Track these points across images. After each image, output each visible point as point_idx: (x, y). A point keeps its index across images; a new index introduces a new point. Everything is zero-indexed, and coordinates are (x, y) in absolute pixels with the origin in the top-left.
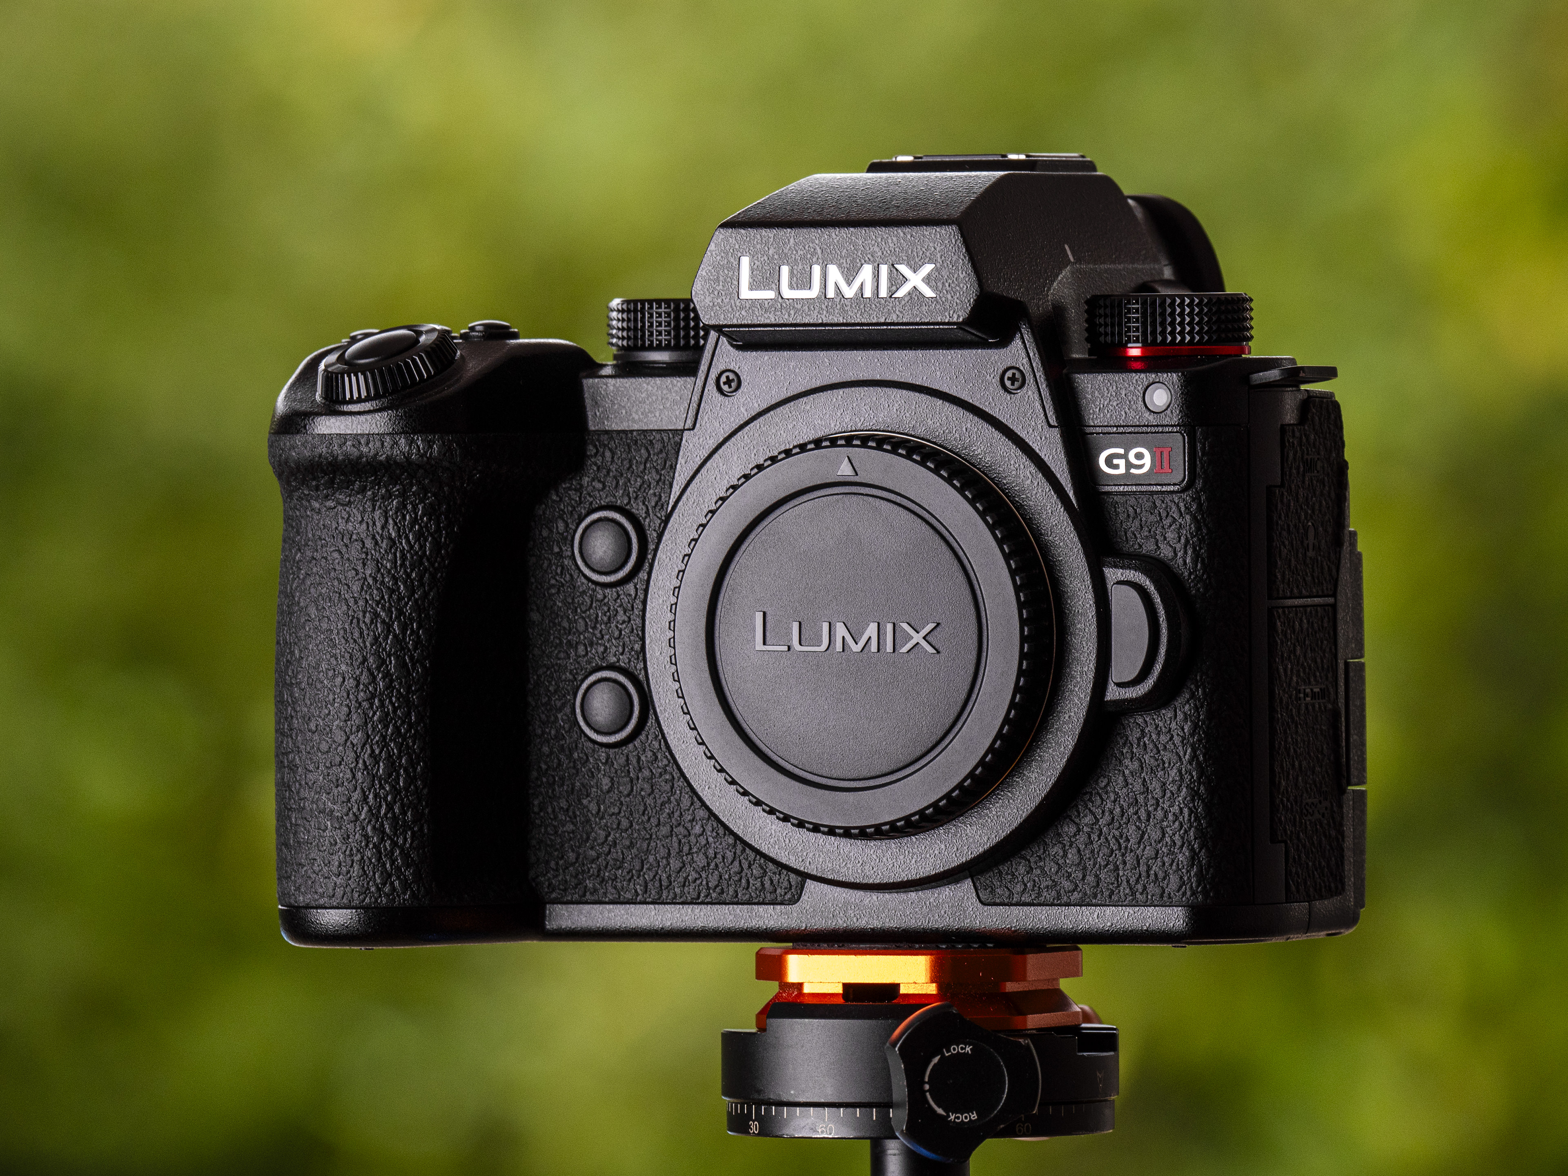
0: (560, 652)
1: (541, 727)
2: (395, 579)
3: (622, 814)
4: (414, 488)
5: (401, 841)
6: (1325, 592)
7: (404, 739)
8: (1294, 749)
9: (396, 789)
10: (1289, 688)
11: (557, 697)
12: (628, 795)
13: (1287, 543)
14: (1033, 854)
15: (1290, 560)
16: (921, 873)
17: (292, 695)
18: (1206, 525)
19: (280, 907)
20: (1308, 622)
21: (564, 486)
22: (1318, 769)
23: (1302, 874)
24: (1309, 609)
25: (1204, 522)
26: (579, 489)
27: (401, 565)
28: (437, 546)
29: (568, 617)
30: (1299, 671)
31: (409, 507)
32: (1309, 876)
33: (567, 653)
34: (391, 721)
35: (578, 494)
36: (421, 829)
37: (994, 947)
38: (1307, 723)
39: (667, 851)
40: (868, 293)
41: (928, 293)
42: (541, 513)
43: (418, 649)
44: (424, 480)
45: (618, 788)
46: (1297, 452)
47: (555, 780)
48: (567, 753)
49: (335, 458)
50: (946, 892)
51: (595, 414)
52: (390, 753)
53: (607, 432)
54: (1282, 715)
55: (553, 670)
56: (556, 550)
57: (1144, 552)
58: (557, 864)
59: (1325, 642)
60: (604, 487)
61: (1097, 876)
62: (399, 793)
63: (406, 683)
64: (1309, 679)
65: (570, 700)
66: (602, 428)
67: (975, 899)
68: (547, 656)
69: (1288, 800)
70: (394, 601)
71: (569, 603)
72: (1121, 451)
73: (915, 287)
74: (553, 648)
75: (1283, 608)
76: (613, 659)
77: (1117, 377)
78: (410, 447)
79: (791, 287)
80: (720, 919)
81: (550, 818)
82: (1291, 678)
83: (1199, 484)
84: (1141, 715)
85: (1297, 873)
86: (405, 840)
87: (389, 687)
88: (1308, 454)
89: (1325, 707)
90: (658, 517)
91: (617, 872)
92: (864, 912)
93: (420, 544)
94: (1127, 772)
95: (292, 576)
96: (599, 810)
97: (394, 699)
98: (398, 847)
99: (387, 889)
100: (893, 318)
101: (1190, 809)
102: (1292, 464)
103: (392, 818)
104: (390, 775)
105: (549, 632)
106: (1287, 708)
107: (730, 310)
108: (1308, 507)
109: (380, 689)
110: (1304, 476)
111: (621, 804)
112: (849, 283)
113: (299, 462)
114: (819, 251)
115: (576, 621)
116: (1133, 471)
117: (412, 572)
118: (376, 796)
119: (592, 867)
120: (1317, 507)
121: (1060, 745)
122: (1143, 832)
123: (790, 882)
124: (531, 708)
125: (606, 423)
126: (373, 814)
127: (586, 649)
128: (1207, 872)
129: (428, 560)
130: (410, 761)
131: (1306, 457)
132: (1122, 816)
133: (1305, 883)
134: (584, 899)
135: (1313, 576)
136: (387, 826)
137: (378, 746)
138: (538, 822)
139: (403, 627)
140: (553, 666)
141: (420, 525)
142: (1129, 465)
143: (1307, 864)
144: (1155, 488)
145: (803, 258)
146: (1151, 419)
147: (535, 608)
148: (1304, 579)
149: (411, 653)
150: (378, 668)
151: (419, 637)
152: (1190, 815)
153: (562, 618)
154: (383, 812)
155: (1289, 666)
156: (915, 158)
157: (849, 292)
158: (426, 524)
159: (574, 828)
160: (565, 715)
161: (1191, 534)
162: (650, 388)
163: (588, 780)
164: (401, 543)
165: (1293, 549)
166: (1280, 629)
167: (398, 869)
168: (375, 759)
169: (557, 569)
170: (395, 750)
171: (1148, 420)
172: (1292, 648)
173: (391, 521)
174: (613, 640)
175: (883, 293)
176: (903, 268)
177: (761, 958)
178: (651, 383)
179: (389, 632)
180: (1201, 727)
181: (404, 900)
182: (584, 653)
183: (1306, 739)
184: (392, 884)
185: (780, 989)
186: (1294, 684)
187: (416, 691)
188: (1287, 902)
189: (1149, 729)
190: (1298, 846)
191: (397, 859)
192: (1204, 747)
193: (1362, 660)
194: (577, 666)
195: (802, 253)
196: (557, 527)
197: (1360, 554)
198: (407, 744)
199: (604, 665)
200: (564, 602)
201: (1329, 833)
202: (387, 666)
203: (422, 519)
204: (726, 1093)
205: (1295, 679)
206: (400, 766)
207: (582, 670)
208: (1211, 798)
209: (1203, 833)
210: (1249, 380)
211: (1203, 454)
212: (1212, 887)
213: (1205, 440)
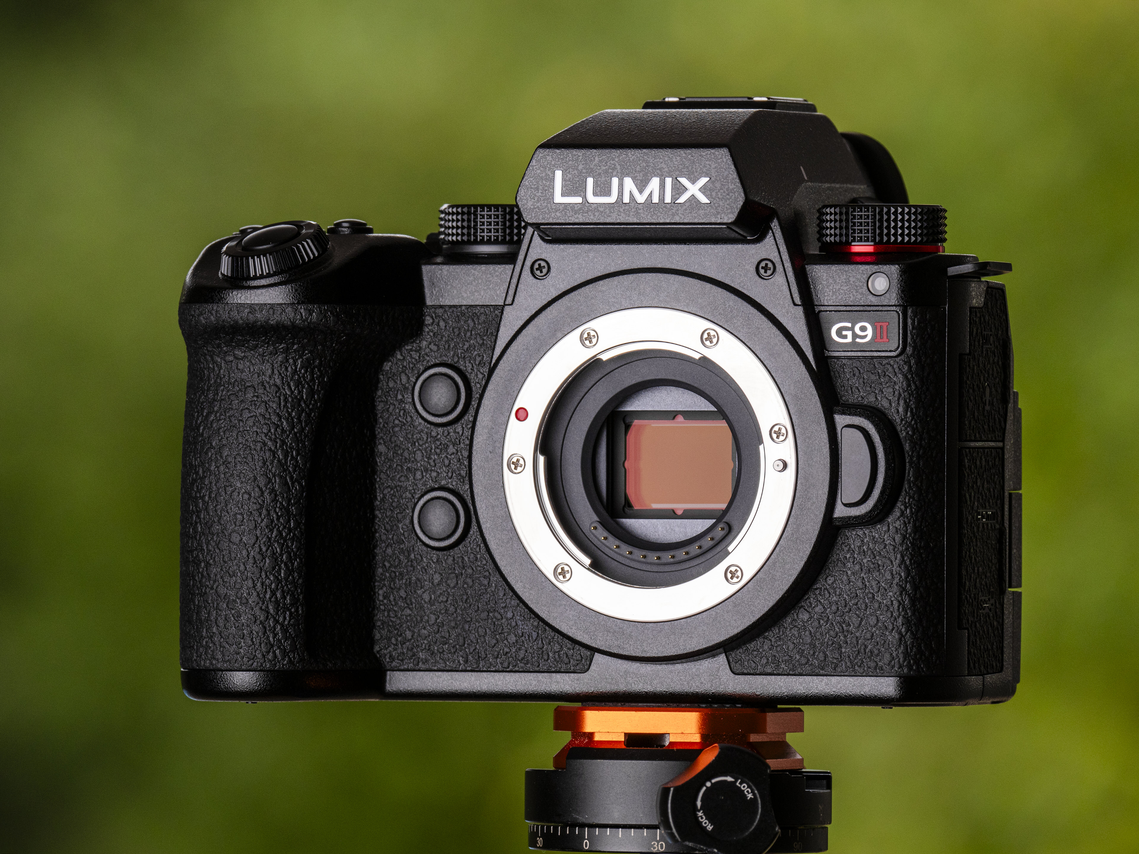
0: (402, 476)
1: (386, 534)
2: (280, 417)
3: (449, 602)
4: (295, 347)
5: (281, 619)
6: (997, 438)
7: (285, 541)
8: (975, 558)
9: (278, 579)
10: (972, 511)
11: (398, 511)
12: (454, 587)
13: (972, 398)
14: (774, 636)
15: (974, 412)
16: (688, 649)
17: (197, 506)
18: (915, 383)
19: (182, 670)
20: (986, 460)
21: (407, 348)
22: (988, 574)
23: (977, 654)
24: (986, 450)
25: (913, 380)
26: (419, 350)
27: (284, 406)
28: (312, 392)
29: (408, 450)
30: (979, 498)
31: (291, 361)
32: (981, 656)
33: (407, 477)
34: (275, 526)
35: (418, 354)
36: (297, 610)
37: (742, 707)
38: (983, 539)
39: (484, 631)
40: (656, 199)
41: (704, 199)
42: (388, 369)
43: (296, 471)
44: (303, 340)
45: (446, 582)
46: (978, 328)
47: (396, 575)
48: (406, 554)
49: (236, 322)
50: (705, 665)
51: (432, 292)
52: (274, 551)
53: (441, 307)
54: (968, 531)
55: (395, 490)
56: (400, 397)
57: (865, 403)
58: (397, 640)
59: (996, 476)
60: (438, 349)
61: (824, 653)
62: (280, 582)
63: (287, 497)
64: (985, 504)
65: (408, 513)
66: (438, 304)
67: (728, 670)
68: (391, 480)
69: (970, 597)
70: (278, 434)
71: (409, 439)
72: (849, 325)
73: (693, 195)
74: (396, 473)
75: (969, 448)
76: (443, 482)
77: (846, 267)
78: (295, 314)
79: (595, 194)
80: (526, 684)
81: (392, 605)
82: (974, 503)
83: (909, 350)
84: (861, 529)
85: (974, 653)
86: (285, 618)
87: (275, 500)
89: (995, 527)
90: (480, 372)
91: (444, 647)
92: (640, 679)
93: (298, 389)
94: (849, 572)
95: (196, 414)
96: (431, 598)
97: (277, 510)
98: (280, 624)
99: (270, 656)
100: (677, 219)
101: (899, 602)
102: (975, 338)
103: (275, 601)
104: (274, 568)
105: (393, 461)
106: (971, 525)
107: (547, 212)
108: (985, 372)
109: (267, 502)
110: (982, 347)
111: (448, 594)
112: (641, 192)
113: (207, 325)
114: (618, 167)
115: (414, 453)
116: (858, 340)
117: (292, 411)
118: (262, 584)
119: (424, 643)
120: (991, 372)
121: (799, 551)
122: (862, 619)
123: (581, 655)
124: (378, 519)
125: (441, 299)
126: (260, 598)
127: (422, 473)
128: (911, 651)
129: (305, 402)
130: (289, 558)
131: (984, 332)
132: (846, 606)
133: (979, 661)
134: (417, 668)
135: (989, 426)
136: (271, 607)
137: (265, 545)
138: (382, 607)
139: (285, 454)
140: (396, 487)
141: (299, 375)
142: (855, 336)
143: (980, 647)
144: (875, 354)
145: (606, 172)
146: (874, 300)
147: (382, 442)
148: (983, 427)
149: (291, 474)
150: (266, 485)
151: (297, 462)
152: (899, 607)
153: (404, 450)
154: (268, 596)
155: (973, 494)
156: (680, 99)
157: (641, 199)
158: (304, 374)
159: (411, 612)
160: (405, 525)
161: (903, 389)
162: (477, 273)
163: (422, 575)
164: (284, 389)
165: (976, 403)
166: (967, 464)
167: (279, 641)
168: (263, 555)
169: (400, 412)
170: (278, 549)
171: (871, 301)
172: (974, 480)
173: (276, 372)
174: (444, 468)
175: (668, 199)
176: (684, 181)
177: (558, 713)
178: (478, 269)
179: (274, 457)
180: (908, 539)
181: (283, 665)
182: (420, 477)
183: (982, 550)
184: (274, 652)
185: (573, 738)
186: (975, 508)
187: (295, 503)
188: (968, 676)
189: (867, 539)
190: (975, 633)
191: (278, 633)
192: (910, 554)
193: (1020, 492)
194: (415, 487)
195: (604, 168)
196: (401, 380)
197: (1020, 409)
198: (287, 545)
199: (436, 486)
200: (406, 438)
201: (993, 623)
202: (273, 484)
203: (300, 371)
204: (528, 817)
205: (976, 503)
206: (282, 561)
207: (418, 490)
208: (915, 594)
209: (909, 620)
210: (946, 272)
211: (913, 328)
212: (915, 662)
213: (915, 317)
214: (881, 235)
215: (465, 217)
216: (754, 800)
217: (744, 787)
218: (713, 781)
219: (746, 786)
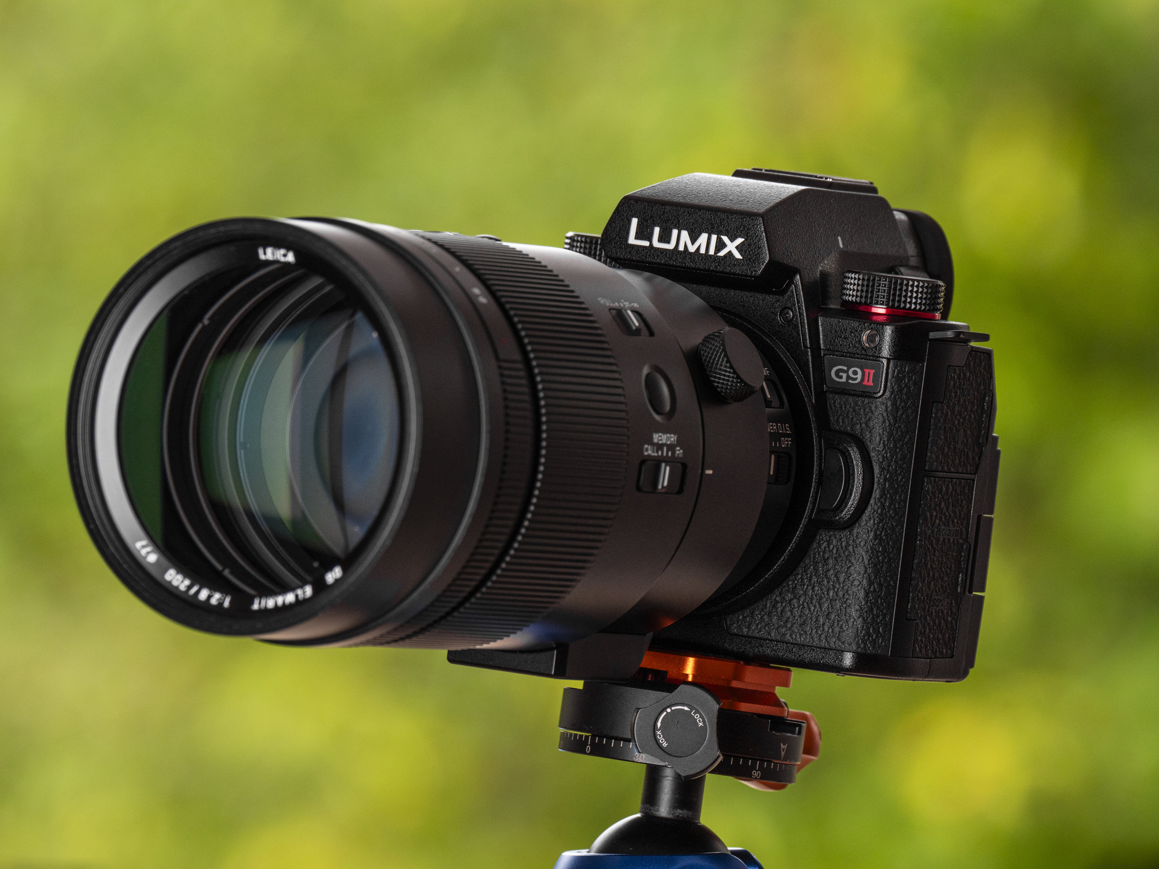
6: (969, 471)
8: (931, 564)
10: (933, 527)
13: (942, 437)
15: (944, 449)
18: (889, 421)
20: (953, 488)
22: (946, 578)
23: (925, 642)
24: (955, 480)
25: (888, 418)
30: (941, 517)
32: (930, 643)
38: (942, 550)
40: (703, 251)
41: (738, 255)
46: (956, 382)
54: (925, 543)
57: (849, 431)
59: (964, 502)
64: (948, 523)
69: (922, 595)
73: (730, 251)
75: (935, 477)
79: (659, 241)
82: (935, 521)
83: (888, 395)
85: (921, 640)
88: (964, 385)
89: (958, 541)
102: (952, 389)
106: (930, 539)
108: (960, 417)
110: (960, 398)
112: (693, 244)
114: (679, 221)
116: (850, 381)
120: (967, 418)
128: (861, 632)
131: (962, 386)
133: (926, 647)
135: (960, 460)
142: (848, 377)
143: (929, 636)
148: (953, 461)
155: (935, 514)
157: (692, 249)
165: (946, 442)
166: (930, 489)
172: (938, 503)
175: (712, 252)
176: (725, 239)
183: (940, 560)
186: (936, 525)
188: (912, 658)
190: (925, 624)
193: (992, 516)
197: (998, 453)
201: (947, 618)
205: (937, 521)
208: (870, 588)
209: (861, 608)
210: (928, 335)
211: (893, 377)
212: (863, 642)
213: (896, 368)
214: (894, 300)
215: (588, 246)
216: (704, 728)
217: (697, 717)
218: (673, 708)
219: (699, 716)
